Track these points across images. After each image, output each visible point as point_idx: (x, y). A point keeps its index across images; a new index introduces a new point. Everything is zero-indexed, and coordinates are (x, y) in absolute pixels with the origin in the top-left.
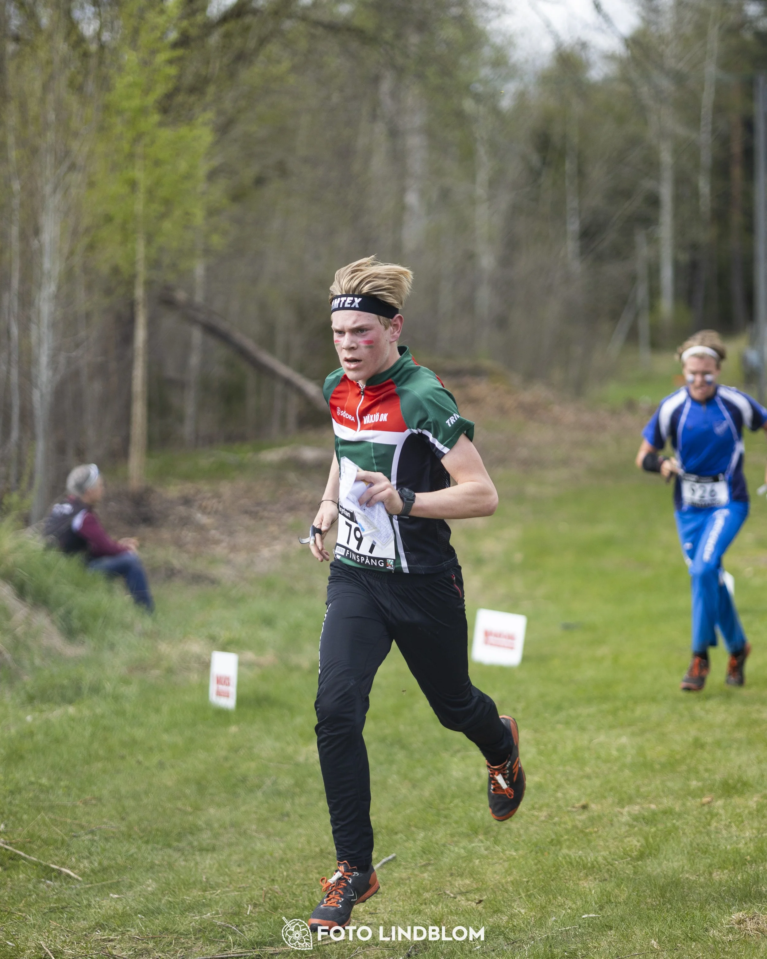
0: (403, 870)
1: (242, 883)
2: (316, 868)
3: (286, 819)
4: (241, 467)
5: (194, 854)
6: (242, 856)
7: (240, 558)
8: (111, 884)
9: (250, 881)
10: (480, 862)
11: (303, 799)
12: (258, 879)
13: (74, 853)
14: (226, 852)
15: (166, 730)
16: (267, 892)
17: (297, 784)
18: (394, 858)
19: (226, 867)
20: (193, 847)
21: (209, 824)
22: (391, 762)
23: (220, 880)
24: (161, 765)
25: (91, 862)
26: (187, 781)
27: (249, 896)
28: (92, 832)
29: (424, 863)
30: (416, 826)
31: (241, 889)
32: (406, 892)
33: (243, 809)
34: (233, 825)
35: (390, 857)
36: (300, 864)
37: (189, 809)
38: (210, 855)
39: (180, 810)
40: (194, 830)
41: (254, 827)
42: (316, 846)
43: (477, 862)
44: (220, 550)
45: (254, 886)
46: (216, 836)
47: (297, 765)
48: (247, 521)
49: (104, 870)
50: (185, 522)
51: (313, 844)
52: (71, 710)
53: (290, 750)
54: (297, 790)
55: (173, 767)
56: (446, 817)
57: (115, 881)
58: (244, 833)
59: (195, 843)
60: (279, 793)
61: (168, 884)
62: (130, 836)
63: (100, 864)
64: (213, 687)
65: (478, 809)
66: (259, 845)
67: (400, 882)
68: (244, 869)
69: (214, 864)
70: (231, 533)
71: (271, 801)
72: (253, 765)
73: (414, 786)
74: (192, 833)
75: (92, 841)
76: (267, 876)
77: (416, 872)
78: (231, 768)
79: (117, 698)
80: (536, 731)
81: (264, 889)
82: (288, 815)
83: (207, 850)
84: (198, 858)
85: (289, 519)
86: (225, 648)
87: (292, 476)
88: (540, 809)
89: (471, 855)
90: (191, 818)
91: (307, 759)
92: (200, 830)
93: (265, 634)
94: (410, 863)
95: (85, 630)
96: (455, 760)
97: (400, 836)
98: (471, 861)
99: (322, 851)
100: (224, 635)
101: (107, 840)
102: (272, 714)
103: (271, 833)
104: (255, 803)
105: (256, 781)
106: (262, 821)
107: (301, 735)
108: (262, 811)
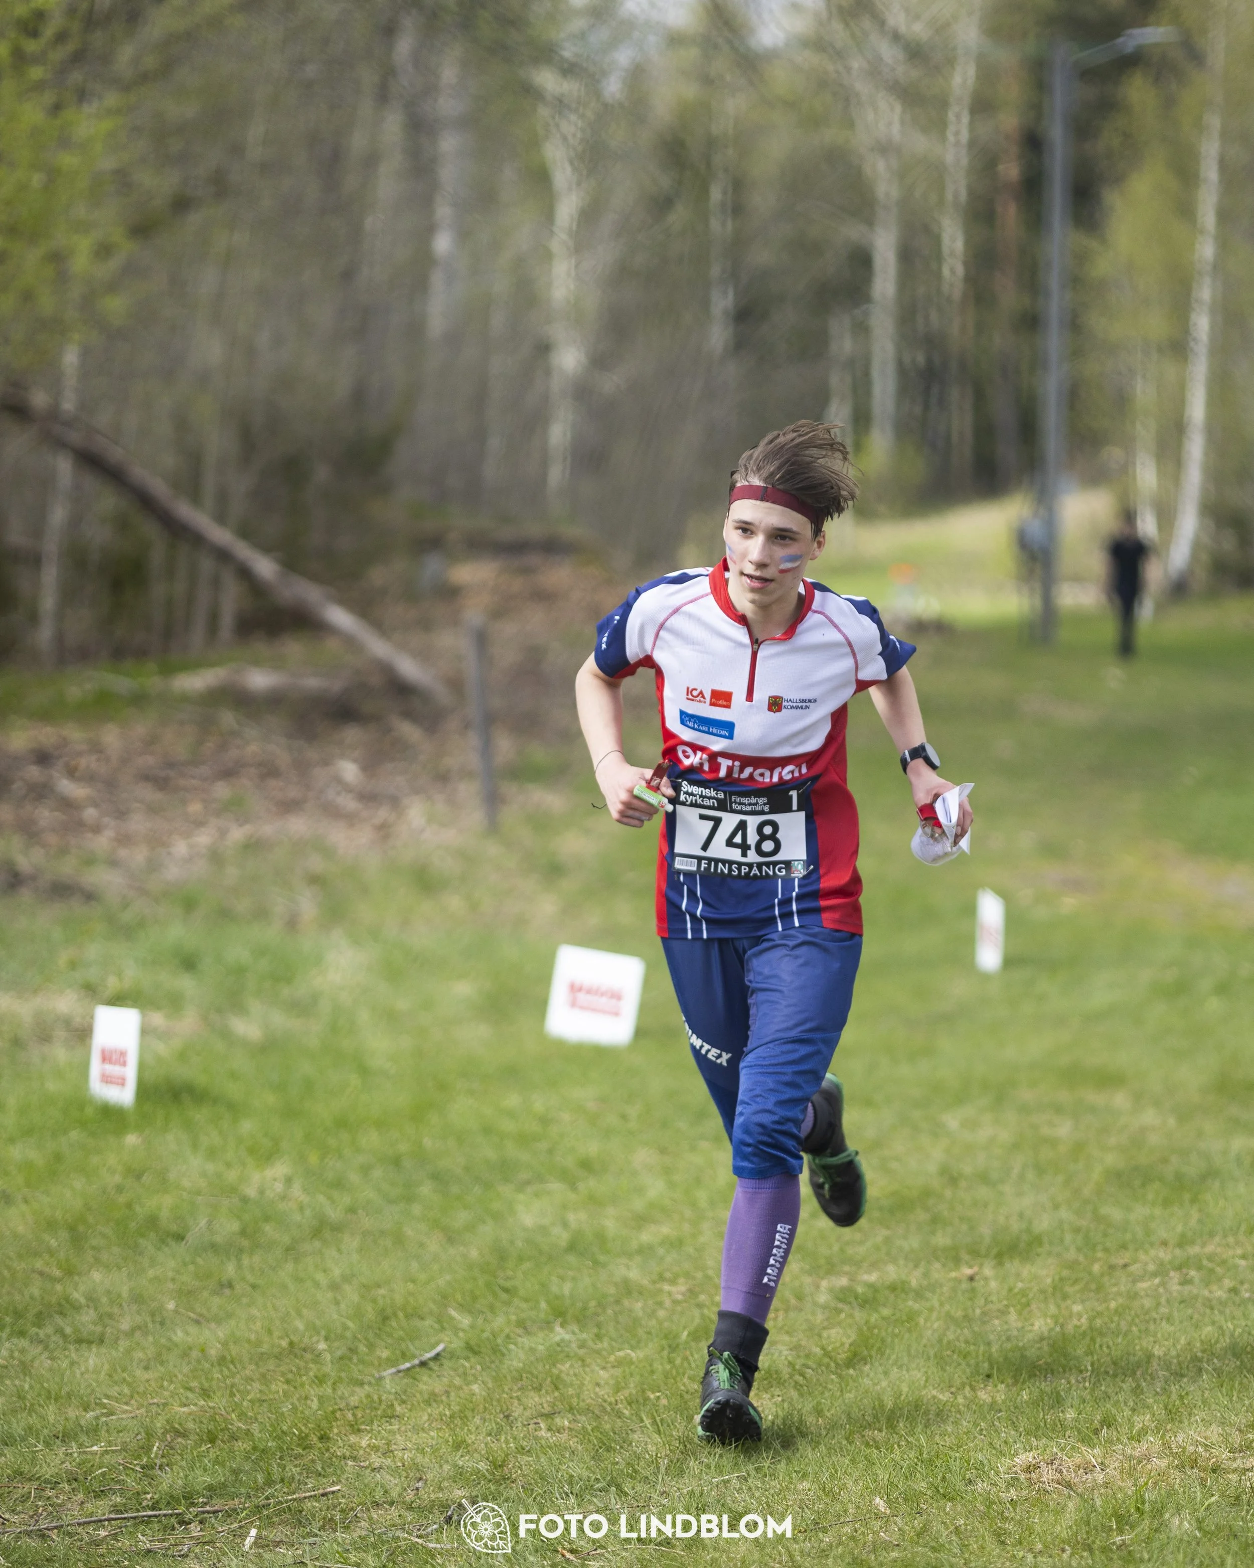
0: (437, 1380)
1: (152, 1398)
2: (283, 1374)
3: (227, 1291)
4: (139, 700)
5: (66, 1349)
6: (151, 1352)
7: (138, 856)
9: (170, 1393)
11: (256, 1259)
12: (184, 1390)
14: (121, 1346)
17: (243, 1233)
19: (124, 1369)
20: (64, 1337)
21: (92, 1300)
22: (409, 1199)
23: (114, 1391)
26: (50, 1224)
27: (167, 1417)
31: (152, 1408)
32: (441, 1415)
33: (151, 1273)
34: (138, 1299)
36: (253, 1367)
37: (57, 1273)
38: (95, 1350)
39: (40, 1273)
40: (67, 1307)
42: (281, 1338)
44: (102, 843)
46: (105, 1318)
47: (245, 1200)
48: (148, 793)
50: (41, 793)
51: (276, 1334)
53: (232, 1176)
54: (245, 1243)
55: (26, 1201)
58: (154, 1314)
59: (69, 1330)
60: (214, 1247)
64: (96, 1069)
65: (562, 1278)
66: (180, 1334)
67: (432, 1399)
68: (155, 1373)
69: (103, 1365)
70: (121, 814)
71: (200, 1261)
72: (168, 1200)
73: (451, 1240)
76: (197, 1385)
78: (129, 1205)
80: (663, 1151)
82: (230, 1285)
83: (90, 1342)
84: (74, 1355)
85: (222, 790)
86: (116, 1001)
87: (228, 718)
88: (673, 1282)
89: (553, 1356)
90: (59, 1287)
91: (262, 1192)
92: (76, 1307)
93: (186, 984)
96: (522, 1197)
97: (428, 1322)
98: (555, 1364)
99: (291, 1344)
102: (200, 1115)
103: (201, 1315)
104: (172, 1264)
105: (174, 1228)
106: (186, 1295)
107: (251, 1151)
108: (185, 1278)
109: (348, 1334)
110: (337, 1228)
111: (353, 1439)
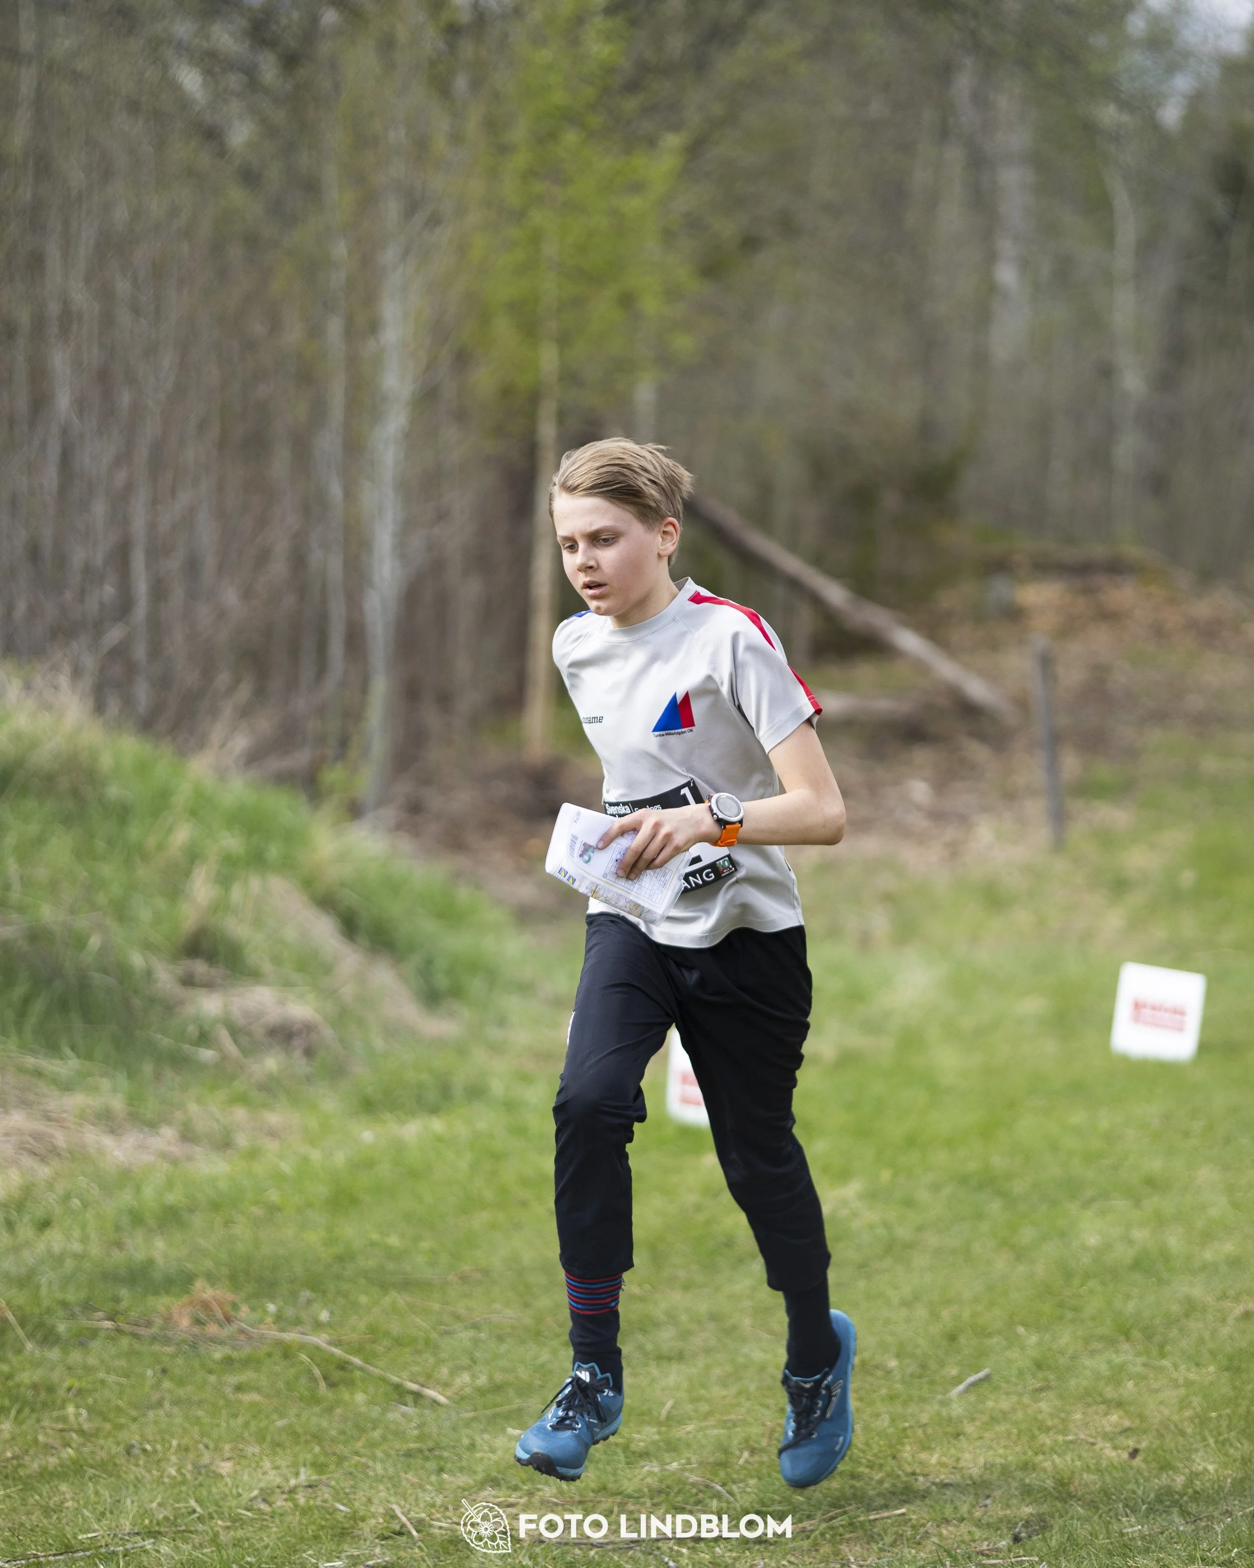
0: (1003, 1397)
1: (729, 1415)
5: (647, 1365)
6: (728, 1369)
8: (510, 1412)
9: (743, 1410)
10: (1136, 1385)
12: (757, 1407)
13: (443, 1361)
14: (700, 1363)
16: (773, 1431)
18: (987, 1378)
19: (703, 1386)
20: (646, 1354)
21: (672, 1317)
22: (979, 1216)
23: (693, 1408)
25: (474, 1376)
27: (744, 1435)
28: (476, 1326)
29: (1040, 1385)
30: (1025, 1325)
31: (729, 1425)
32: (1009, 1434)
33: (728, 1291)
34: (714, 1317)
35: (981, 1375)
38: (675, 1367)
41: (747, 1322)
43: (1130, 1384)
45: (751, 1420)
46: (685, 1335)
49: (497, 1388)
52: (437, 1125)
56: (1075, 1309)
57: (515, 1406)
58: (731, 1331)
59: (649, 1347)
62: (538, 1333)
63: (491, 1379)
64: (677, 1089)
65: (1127, 1296)
66: (757, 1350)
67: (999, 1417)
68: (733, 1390)
69: (682, 1382)
73: (1019, 1258)
74: (643, 1330)
75: (476, 1341)
76: (770, 1402)
77: (1026, 1400)
79: (510, 1106)
81: (768, 1423)
83: (670, 1359)
84: (654, 1371)
89: (1117, 1375)
92: (657, 1325)
94: (1016, 1385)
95: (457, 992)
96: (1086, 1215)
97: (996, 1339)
98: (1119, 1383)
101: (500, 1339)
104: (748, 1282)
106: (762, 1312)
109: (918, 1352)
110: (908, 1246)
111: (923, 1456)
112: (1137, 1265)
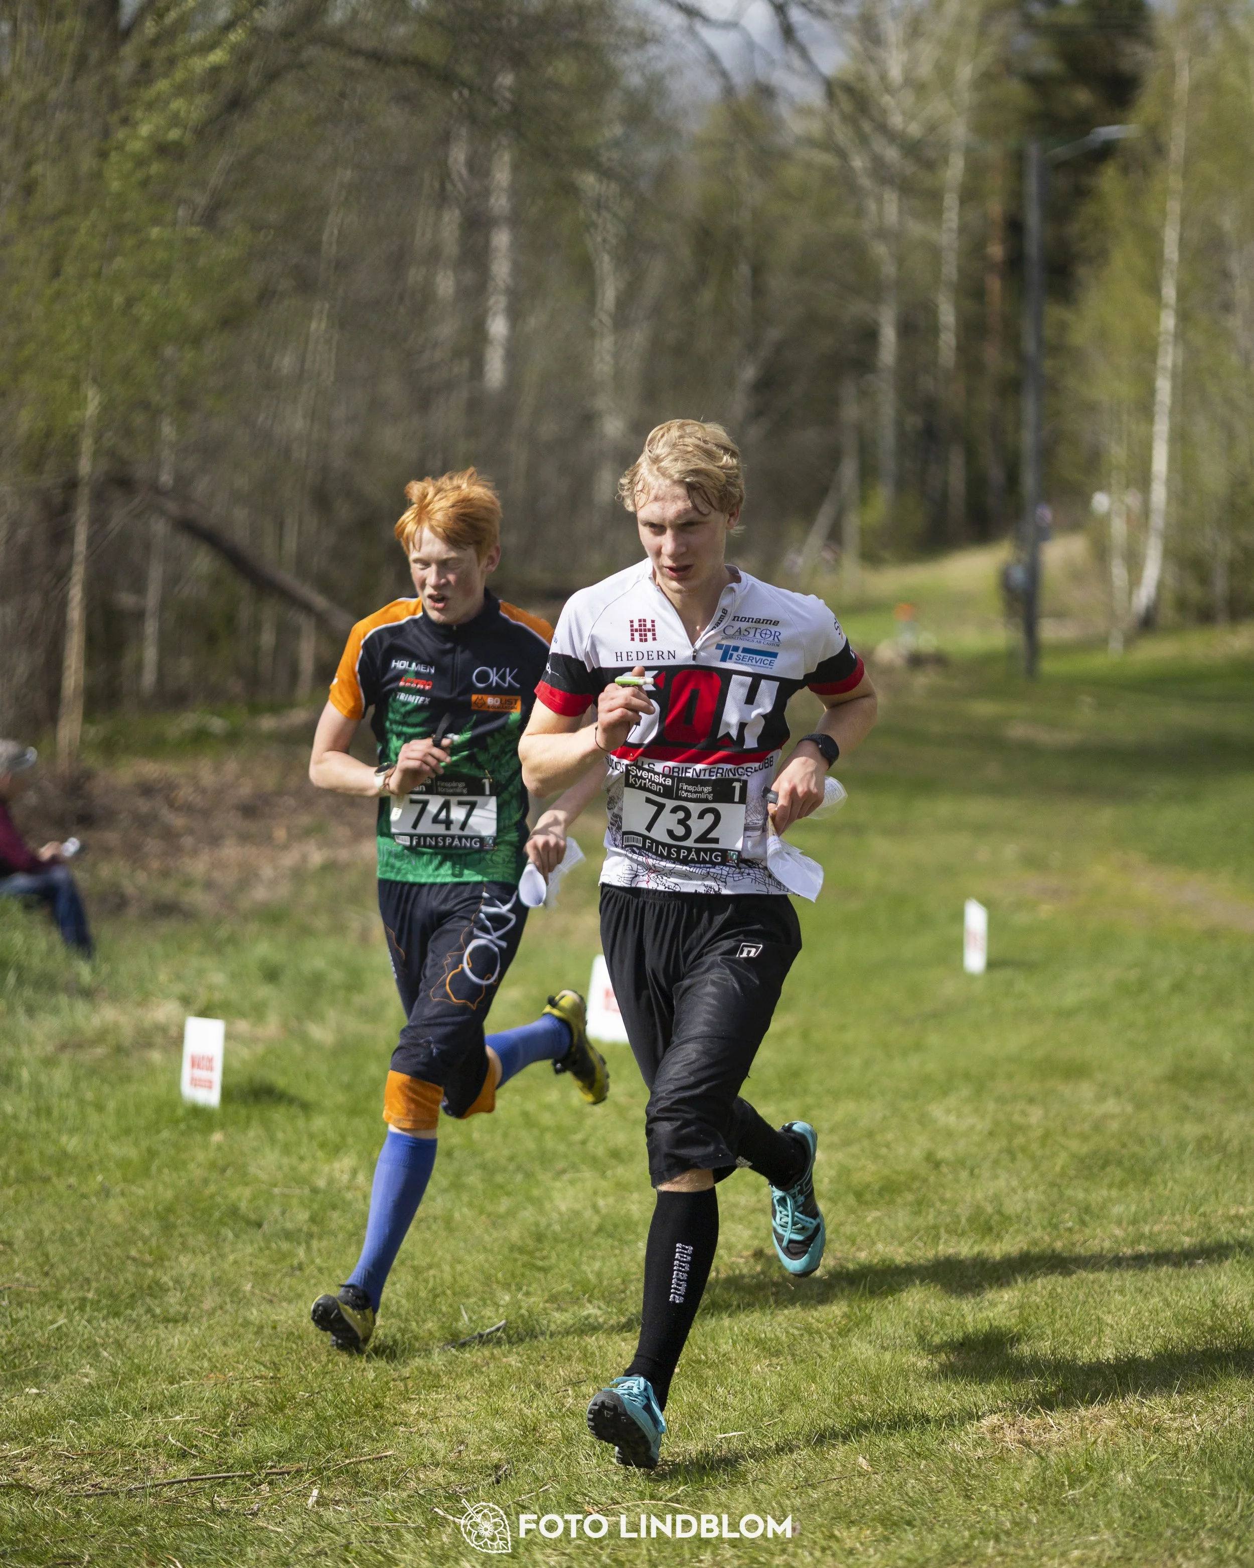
3: (298, 1273)
5: (155, 1327)
6: (229, 1329)
8: (26, 1372)
11: (324, 1243)
12: (254, 1364)
14: (203, 1324)
15: (114, 1138)
17: (312, 1220)
19: (205, 1346)
20: (154, 1316)
21: (178, 1281)
24: (105, 1192)
26: (144, 1215)
34: (217, 1281)
37: (148, 1258)
38: (180, 1328)
39: (134, 1259)
40: (156, 1289)
41: (249, 1286)
46: (189, 1300)
47: (315, 1191)
48: (239, 821)
49: (16, 1351)
50: (144, 822)
53: (304, 1167)
54: (315, 1229)
55: (123, 1194)
57: (32, 1368)
59: (158, 1311)
60: (286, 1233)
61: (115, 1374)
62: (55, 1299)
63: (9, 1342)
64: (187, 1072)
69: (186, 1342)
70: (214, 840)
71: (274, 1246)
72: (247, 1192)
74: (151, 1295)
78: (213, 1197)
79: (35, 1090)
82: (301, 1268)
83: (176, 1321)
84: (162, 1333)
86: (205, 1012)
90: (150, 1272)
91: (330, 1183)
92: (164, 1290)
93: (266, 993)
96: (558, 1184)
100: (203, 996)
101: (21, 1305)
102: (278, 1115)
103: (275, 1295)
104: (249, 1250)
105: (253, 1216)
106: (262, 1277)
107: (322, 1145)
108: (262, 1262)
111: (404, 1407)
112: (600, 1229)
